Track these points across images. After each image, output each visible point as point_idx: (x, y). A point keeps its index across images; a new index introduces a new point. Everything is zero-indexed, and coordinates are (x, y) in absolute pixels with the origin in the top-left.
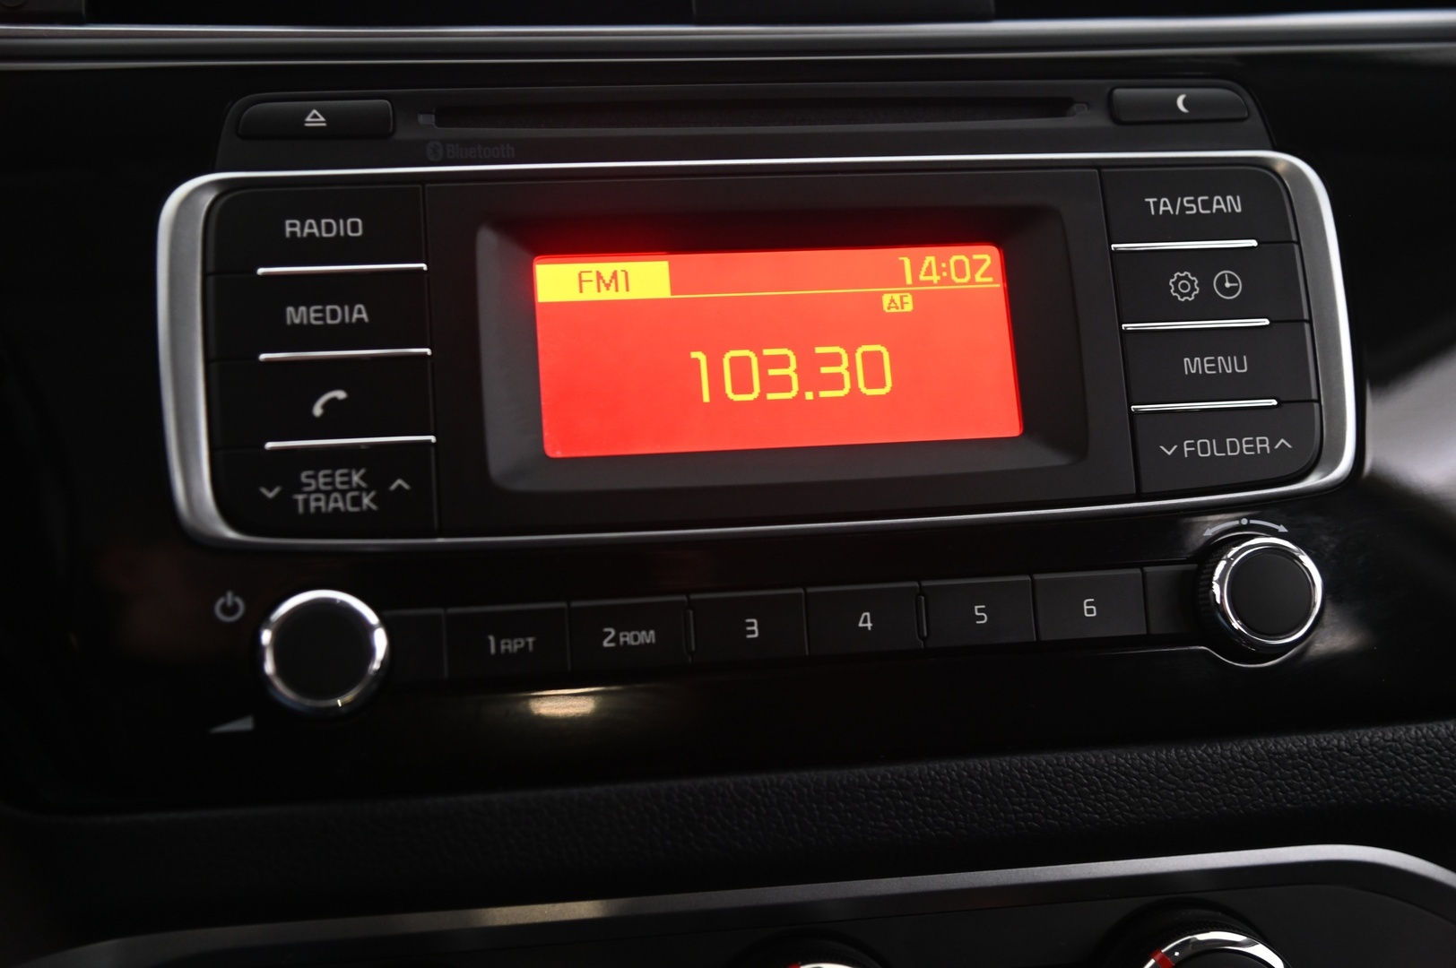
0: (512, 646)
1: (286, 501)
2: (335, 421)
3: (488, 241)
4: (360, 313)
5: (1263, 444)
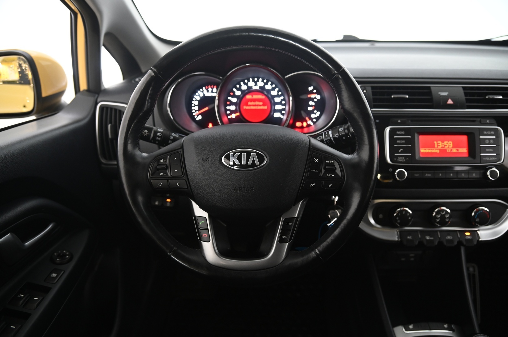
0: (417, 175)
1: (397, 160)
2: (402, 152)
3: (416, 135)
4: (404, 142)
5: (494, 159)
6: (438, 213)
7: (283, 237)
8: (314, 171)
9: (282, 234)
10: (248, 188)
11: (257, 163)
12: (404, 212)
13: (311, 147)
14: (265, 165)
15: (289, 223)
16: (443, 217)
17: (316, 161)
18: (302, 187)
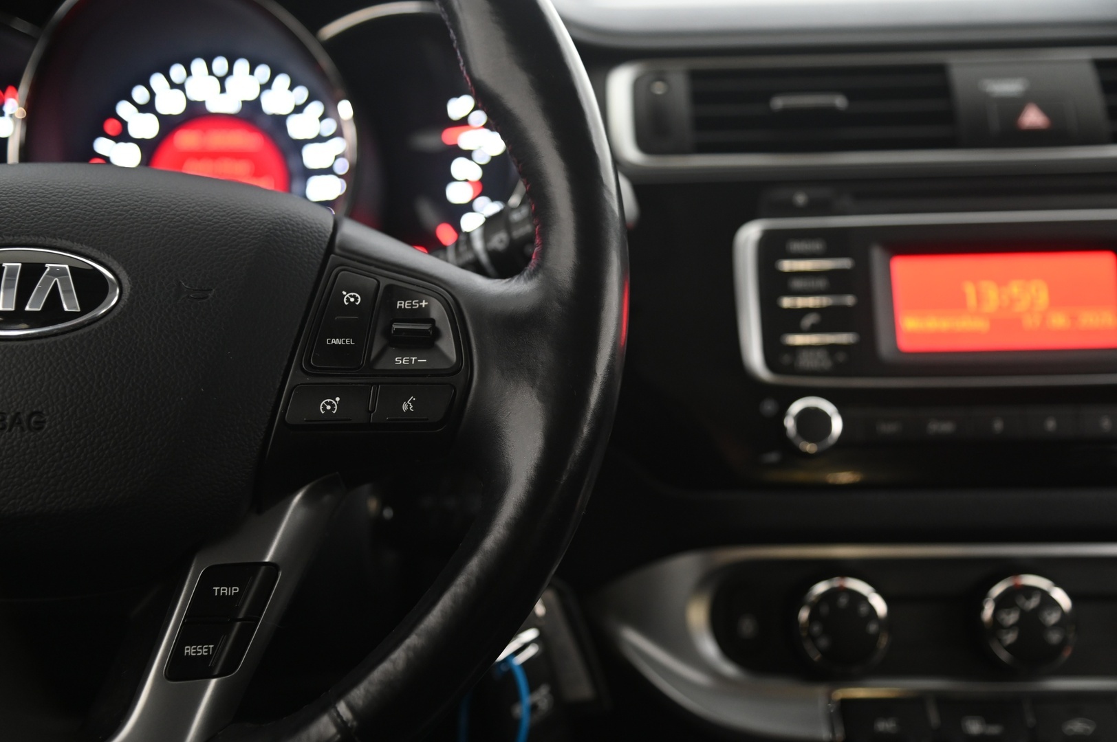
0: (889, 427)
2: (814, 329)
3: (877, 254)
6: (1003, 602)
7: (189, 650)
8: (339, 342)
9: (186, 636)
10: (18, 414)
11: (70, 304)
12: (843, 601)
13: (337, 250)
14: (110, 317)
15: (229, 585)
16: (1031, 624)
17: (348, 300)
18: (283, 415)
